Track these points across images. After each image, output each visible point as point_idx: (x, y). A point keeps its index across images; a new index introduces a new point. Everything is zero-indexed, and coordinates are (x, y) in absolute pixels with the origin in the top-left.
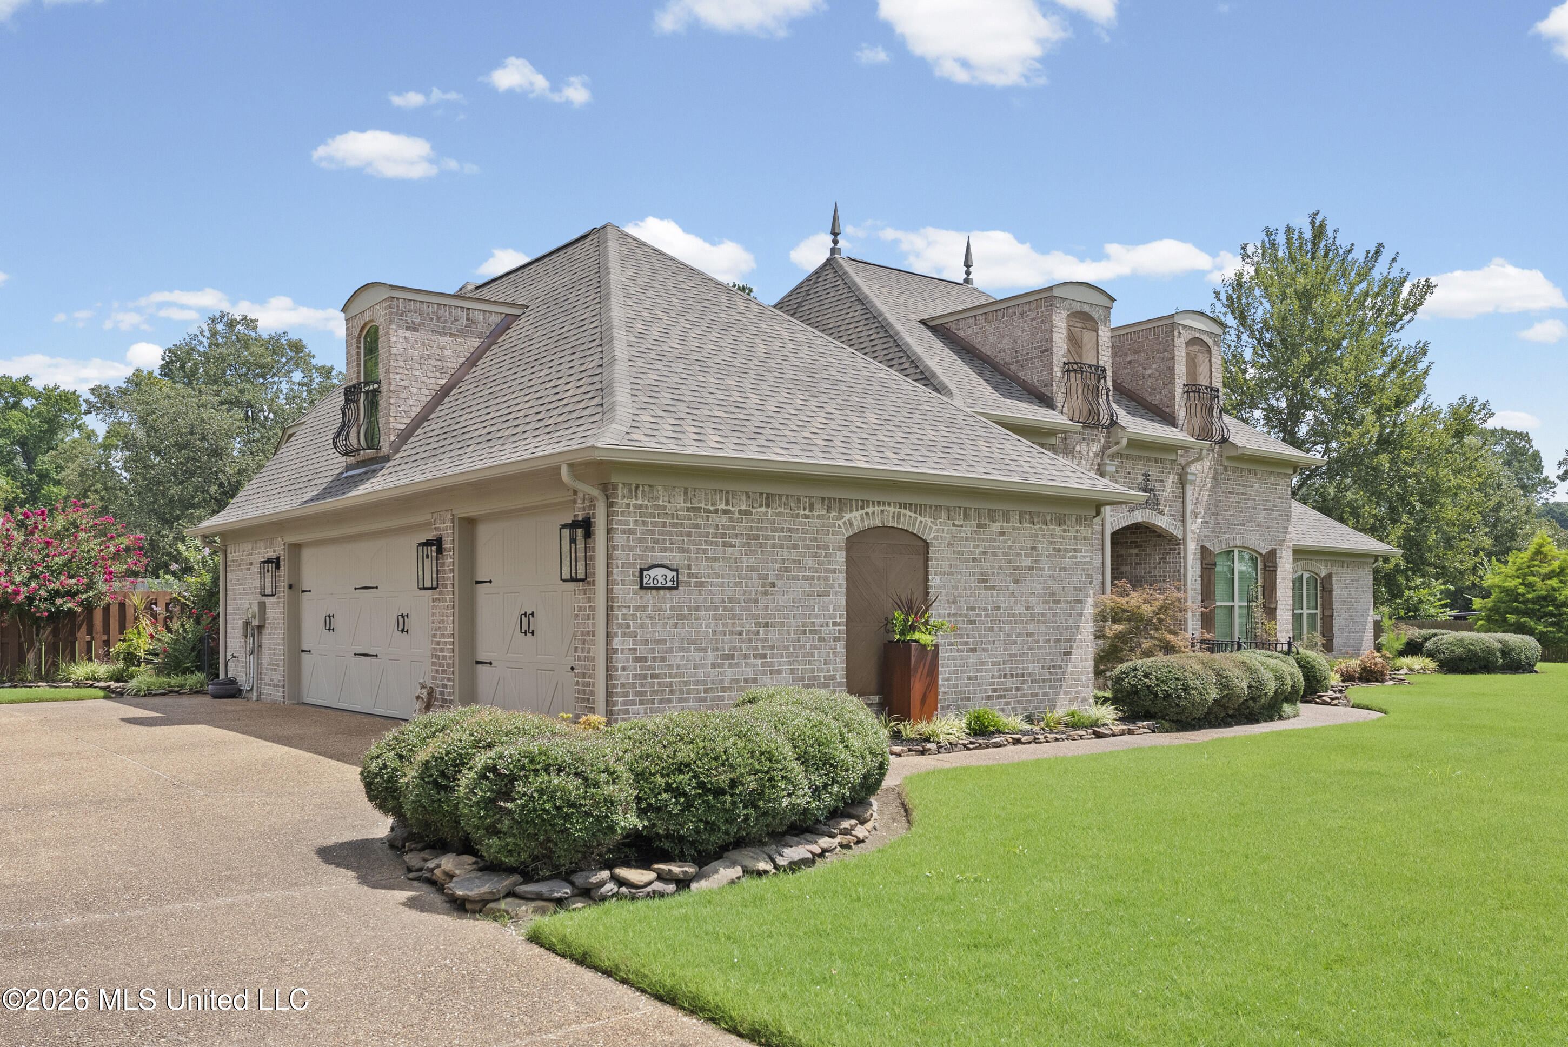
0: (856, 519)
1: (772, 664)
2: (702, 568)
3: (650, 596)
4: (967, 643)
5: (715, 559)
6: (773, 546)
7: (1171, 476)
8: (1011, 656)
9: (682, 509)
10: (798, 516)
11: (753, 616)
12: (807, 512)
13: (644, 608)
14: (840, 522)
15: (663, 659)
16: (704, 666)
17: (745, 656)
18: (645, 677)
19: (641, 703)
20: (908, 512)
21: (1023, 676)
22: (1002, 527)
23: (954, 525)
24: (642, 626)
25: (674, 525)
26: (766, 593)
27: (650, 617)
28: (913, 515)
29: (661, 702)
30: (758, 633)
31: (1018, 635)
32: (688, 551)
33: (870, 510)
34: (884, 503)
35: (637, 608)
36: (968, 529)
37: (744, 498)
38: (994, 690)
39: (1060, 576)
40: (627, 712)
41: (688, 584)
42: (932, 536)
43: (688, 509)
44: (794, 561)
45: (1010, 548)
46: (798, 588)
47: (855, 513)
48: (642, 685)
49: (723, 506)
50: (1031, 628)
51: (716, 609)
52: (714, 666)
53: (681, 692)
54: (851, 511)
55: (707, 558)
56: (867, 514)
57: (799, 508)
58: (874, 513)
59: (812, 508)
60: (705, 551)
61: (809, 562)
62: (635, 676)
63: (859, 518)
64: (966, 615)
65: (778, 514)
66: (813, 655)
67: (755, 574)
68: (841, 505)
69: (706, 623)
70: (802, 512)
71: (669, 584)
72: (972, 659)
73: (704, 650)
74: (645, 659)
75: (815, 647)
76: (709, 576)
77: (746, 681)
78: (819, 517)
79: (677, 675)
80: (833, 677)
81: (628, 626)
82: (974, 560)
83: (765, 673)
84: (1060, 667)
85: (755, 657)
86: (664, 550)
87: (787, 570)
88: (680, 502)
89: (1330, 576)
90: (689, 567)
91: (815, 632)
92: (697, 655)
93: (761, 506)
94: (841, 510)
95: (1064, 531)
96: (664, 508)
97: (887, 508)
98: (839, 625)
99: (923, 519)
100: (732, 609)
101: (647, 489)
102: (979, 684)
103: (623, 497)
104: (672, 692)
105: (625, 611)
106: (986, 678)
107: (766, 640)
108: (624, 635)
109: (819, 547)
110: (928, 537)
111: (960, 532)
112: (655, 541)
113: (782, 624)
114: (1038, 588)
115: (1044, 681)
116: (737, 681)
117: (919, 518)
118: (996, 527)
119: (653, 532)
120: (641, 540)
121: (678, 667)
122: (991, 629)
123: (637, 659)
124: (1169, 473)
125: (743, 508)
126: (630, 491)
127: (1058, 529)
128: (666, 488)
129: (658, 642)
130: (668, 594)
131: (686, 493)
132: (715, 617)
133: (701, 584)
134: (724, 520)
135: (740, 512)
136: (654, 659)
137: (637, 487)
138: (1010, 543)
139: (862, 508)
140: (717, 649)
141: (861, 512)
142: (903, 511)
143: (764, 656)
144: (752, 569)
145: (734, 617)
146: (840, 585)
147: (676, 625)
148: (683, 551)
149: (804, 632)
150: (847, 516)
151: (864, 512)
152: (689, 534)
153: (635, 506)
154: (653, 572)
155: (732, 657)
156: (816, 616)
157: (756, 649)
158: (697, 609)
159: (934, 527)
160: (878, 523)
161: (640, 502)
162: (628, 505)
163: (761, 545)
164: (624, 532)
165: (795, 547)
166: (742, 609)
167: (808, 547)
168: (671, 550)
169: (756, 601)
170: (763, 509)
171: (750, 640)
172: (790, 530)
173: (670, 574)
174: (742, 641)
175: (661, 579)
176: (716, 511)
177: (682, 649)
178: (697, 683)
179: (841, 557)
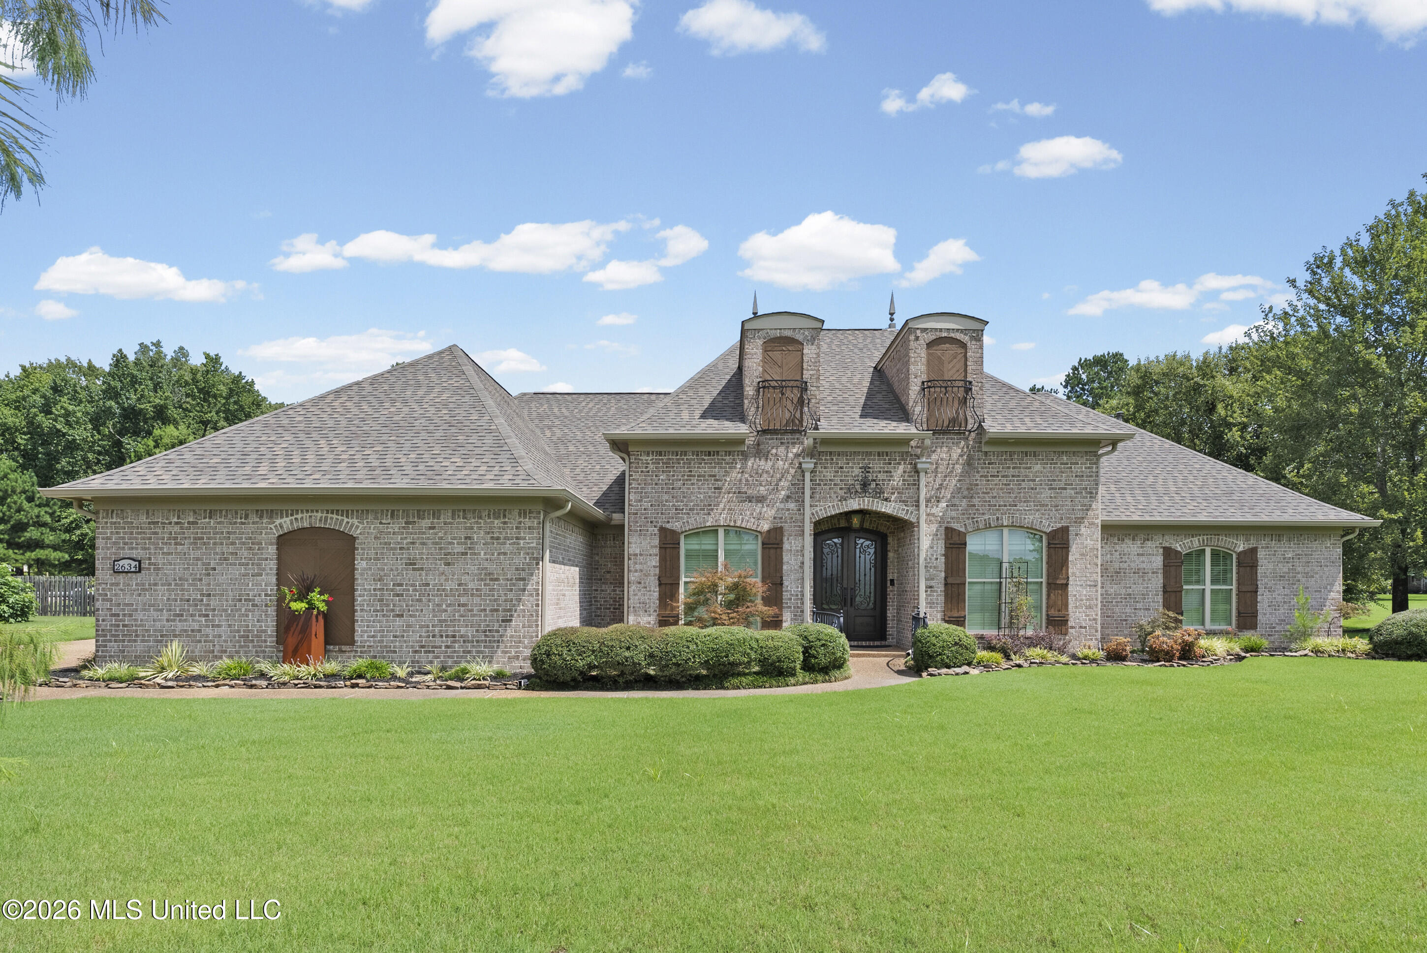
0: (286, 523)
1: (213, 621)
2: (160, 560)
3: (121, 578)
4: (393, 610)
5: (169, 554)
6: (215, 544)
7: (901, 467)
8: (440, 621)
9: (145, 523)
10: (235, 523)
11: (198, 590)
12: (243, 520)
13: (118, 584)
14: (272, 526)
15: (131, 615)
16: (160, 620)
17: (192, 615)
18: (118, 626)
19: (115, 641)
20: (335, 516)
21: (454, 636)
22: (432, 523)
23: (381, 523)
24: (116, 595)
25: (138, 533)
26: (209, 575)
27: (122, 590)
28: (340, 517)
29: (129, 641)
30: (202, 600)
31: (449, 605)
32: (149, 549)
33: (299, 516)
34: (312, 511)
35: (112, 584)
36: (396, 526)
37: (191, 514)
38: (423, 647)
39: (498, 559)
40: (106, 646)
41: (149, 569)
42: (358, 532)
43: (149, 523)
44: (232, 553)
45: (441, 538)
46: (236, 571)
47: (285, 519)
48: (116, 631)
49: (176, 520)
50: (463, 600)
51: (170, 584)
52: (168, 620)
53: (144, 636)
54: (282, 517)
55: (163, 553)
56: (296, 519)
57: (236, 518)
58: (302, 518)
59: (246, 517)
60: (161, 549)
61: (245, 553)
62: (111, 625)
63: (289, 523)
64: (392, 590)
65: (219, 523)
66: (247, 616)
67: (199, 563)
68: (272, 514)
69: (162, 594)
70: (239, 520)
71: (133, 569)
72: (399, 622)
73: (162, 610)
74: (118, 615)
75: (249, 610)
76: (164, 564)
77: (193, 631)
78: (253, 523)
79: (140, 626)
80: (265, 631)
81: (107, 595)
82: (401, 549)
83: (208, 626)
84: (498, 631)
85: (200, 616)
86: (132, 549)
87: (225, 559)
88: (143, 519)
89: (1254, 551)
90: (150, 559)
91: (250, 600)
92: (155, 614)
93: (205, 518)
94: (271, 517)
95: (505, 523)
96: (132, 523)
97: (315, 514)
98: (270, 596)
99: (350, 521)
100: (182, 585)
101: (119, 512)
102: (405, 642)
103: (103, 518)
104: (137, 636)
105: (104, 586)
106: (414, 637)
107: (208, 605)
108: (103, 600)
109: (253, 543)
110: (355, 533)
111: (387, 528)
112: (125, 544)
113: (222, 595)
114: (473, 569)
115: (478, 641)
116: (186, 631)
117: (346, 520)
118: (426, 523)
119: (124, 538)
120: (115, 543)
121: (141, 620)
122: (420, 600)
123: (112, 615)
124: (899, 464)
125: (191, 520)
126: (107, 514)
127: (496, 521)
128: (133, 511)
129: (127, 605)
130: (134, 576)
131: (148, 513)
132: (168, 590)
133: (158, 569)
134: (177, 528)
135: (189, 523)
136: (124, 615)
137: (113, 511)
138: (440, 535)
139: (292, 515)
140: (170, 610)
141: (290, 518)
142: (330, 515)
143: (207, 616)
144: (198, 559)
145: (182, 590)
146: (271, 569)
147: (140, 595)
148: (145, 549)
149: (240, 600)
150: (278, 522)
151: (293, 518)
152: (150, 538)
153: (111, 523)
154: (121, 563)
155: (182, 615)
156: (250, 590)
157: (201, 610)
158: (156, 584)
159: (361, 526)
160: (306, 525)
161: (114, 520)
162: (106, 523)
163: (205, 544)
164: (103, 539)
165: (233, 543)
166: (189, 585)
167: (244, 543)
168: (137, 549)
169: (201, 580)
170: (207, 520)
171: (196, 605)
172: (228, 533)
173: (133, 563)
174: (189, 605)
175: (127, 567)
176: (170, 523)
177: (145, 610)
178: (155, 631)
179: (272, 550)
